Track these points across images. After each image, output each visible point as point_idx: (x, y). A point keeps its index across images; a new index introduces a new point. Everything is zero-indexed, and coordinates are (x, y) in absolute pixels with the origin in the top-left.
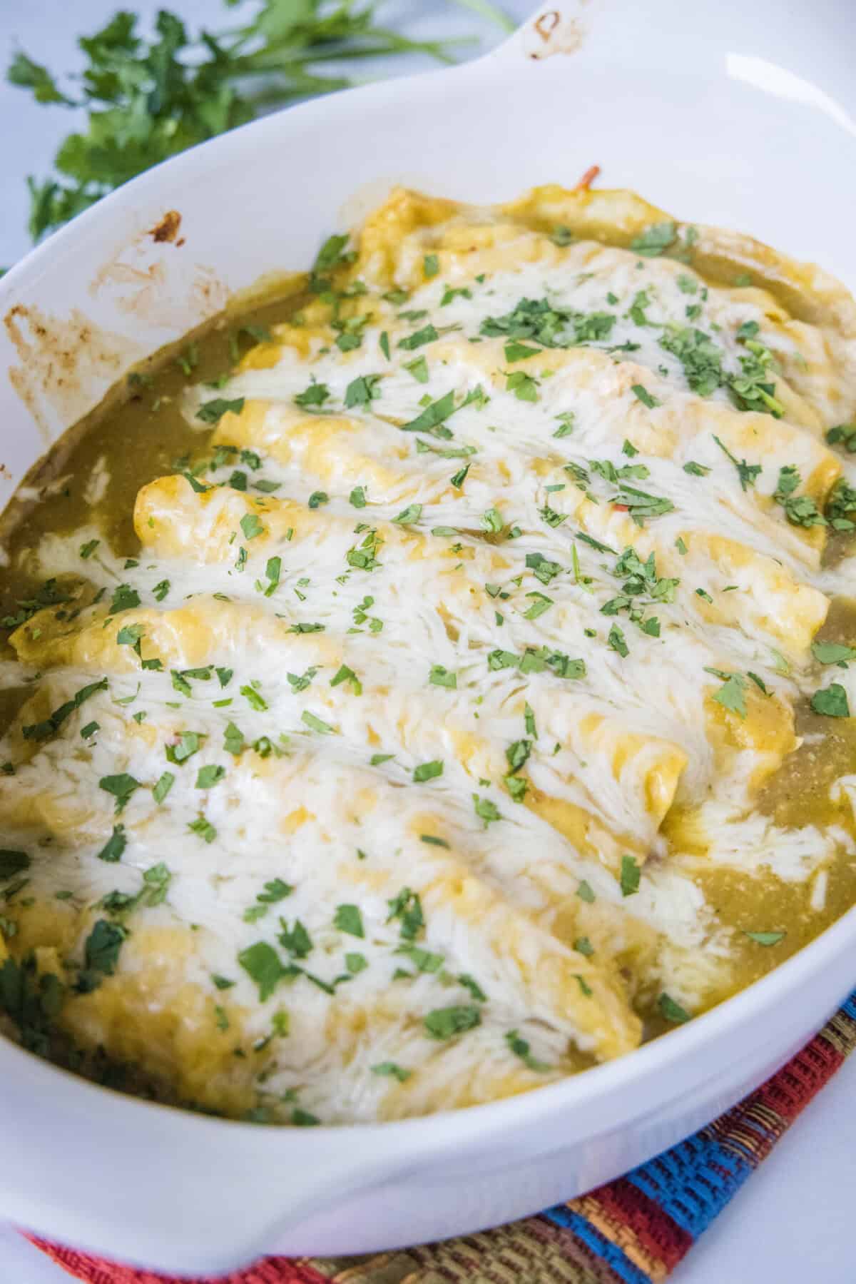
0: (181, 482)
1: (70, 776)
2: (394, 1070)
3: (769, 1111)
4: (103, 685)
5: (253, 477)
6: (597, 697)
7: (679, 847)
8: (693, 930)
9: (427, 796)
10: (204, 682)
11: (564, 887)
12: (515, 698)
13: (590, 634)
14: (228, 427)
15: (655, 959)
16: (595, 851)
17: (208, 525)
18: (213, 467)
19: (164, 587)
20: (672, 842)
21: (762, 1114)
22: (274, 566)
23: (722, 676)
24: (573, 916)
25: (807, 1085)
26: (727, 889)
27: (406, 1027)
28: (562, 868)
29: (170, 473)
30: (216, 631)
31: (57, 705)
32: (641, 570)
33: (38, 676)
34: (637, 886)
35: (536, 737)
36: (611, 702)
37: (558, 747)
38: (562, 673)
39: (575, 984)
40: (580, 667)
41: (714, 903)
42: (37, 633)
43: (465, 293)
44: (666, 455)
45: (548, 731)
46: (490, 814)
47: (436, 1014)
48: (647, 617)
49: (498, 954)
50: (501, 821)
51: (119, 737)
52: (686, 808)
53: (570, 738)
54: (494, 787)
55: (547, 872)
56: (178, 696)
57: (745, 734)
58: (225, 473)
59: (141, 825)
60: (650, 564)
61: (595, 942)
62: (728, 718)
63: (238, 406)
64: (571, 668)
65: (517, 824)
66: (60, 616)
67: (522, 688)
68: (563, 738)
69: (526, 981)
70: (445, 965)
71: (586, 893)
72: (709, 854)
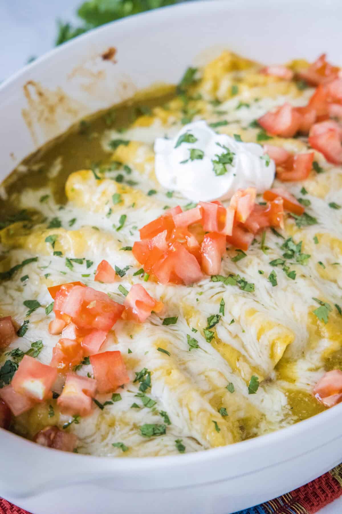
0: (90, 174)
1: (11, 297)
2: (122, 446)
3: (301, 506)
4: (34, 260)
5: (127, 177)
6: (257, 302)
7: (281, 377)
8: (278, 415)
9: (166, 332)
10: (80, 265)
11: (221, 383)
12: (218, 295)
13: (261, 273)
14: (121, 152)
15: (257, 424)
16: (240, 371)
17: (98, 195)
18: (110, 170)
19: (73, 221)
20: (280, 374)
21: (298, 508)
22: (123, 218)
23: (321, 303)
24: (221, 397)
25: (323, 499)
26: (300, 399)
27: (132, 430)
28: (221, 374)
29: (87, 169)
30: (89, 243)
31: (13, 265)
32: (294, 248)
33: (8, 252)
34: (256, 391)
35: (223, 315)
36: (263, 305)
37: (233, 321)
38: (242, 288)
39: (213, 425)
40: (252, 287)
41: (291, 405)
42: (12, 232)
43: (248, 106)
44: (321, 197)
45: (230, 313)
46: (194, 345)
47: (147, 426)
48: (292, 269)
49: (181, 405)
50: (199, 349)
51: (37, 283)
52: (291, 360)
53: (239, 317)
54: (198, 333)
55: (214, 375)
56: (67, 269)
57: (325, 331)
58: (114, 174)
59: (37, 323)
60: (299, 245)
61: (229, 411)
62: (319, 322)
63: (126, 143)
64: (247, 287)
65: (206, 352)
66: (25, 227)
67: (224, 292)
68: (236, 317)
69: (191, 419)
70: (156, 406)
71: (230, 388)
72: (296, 383)
